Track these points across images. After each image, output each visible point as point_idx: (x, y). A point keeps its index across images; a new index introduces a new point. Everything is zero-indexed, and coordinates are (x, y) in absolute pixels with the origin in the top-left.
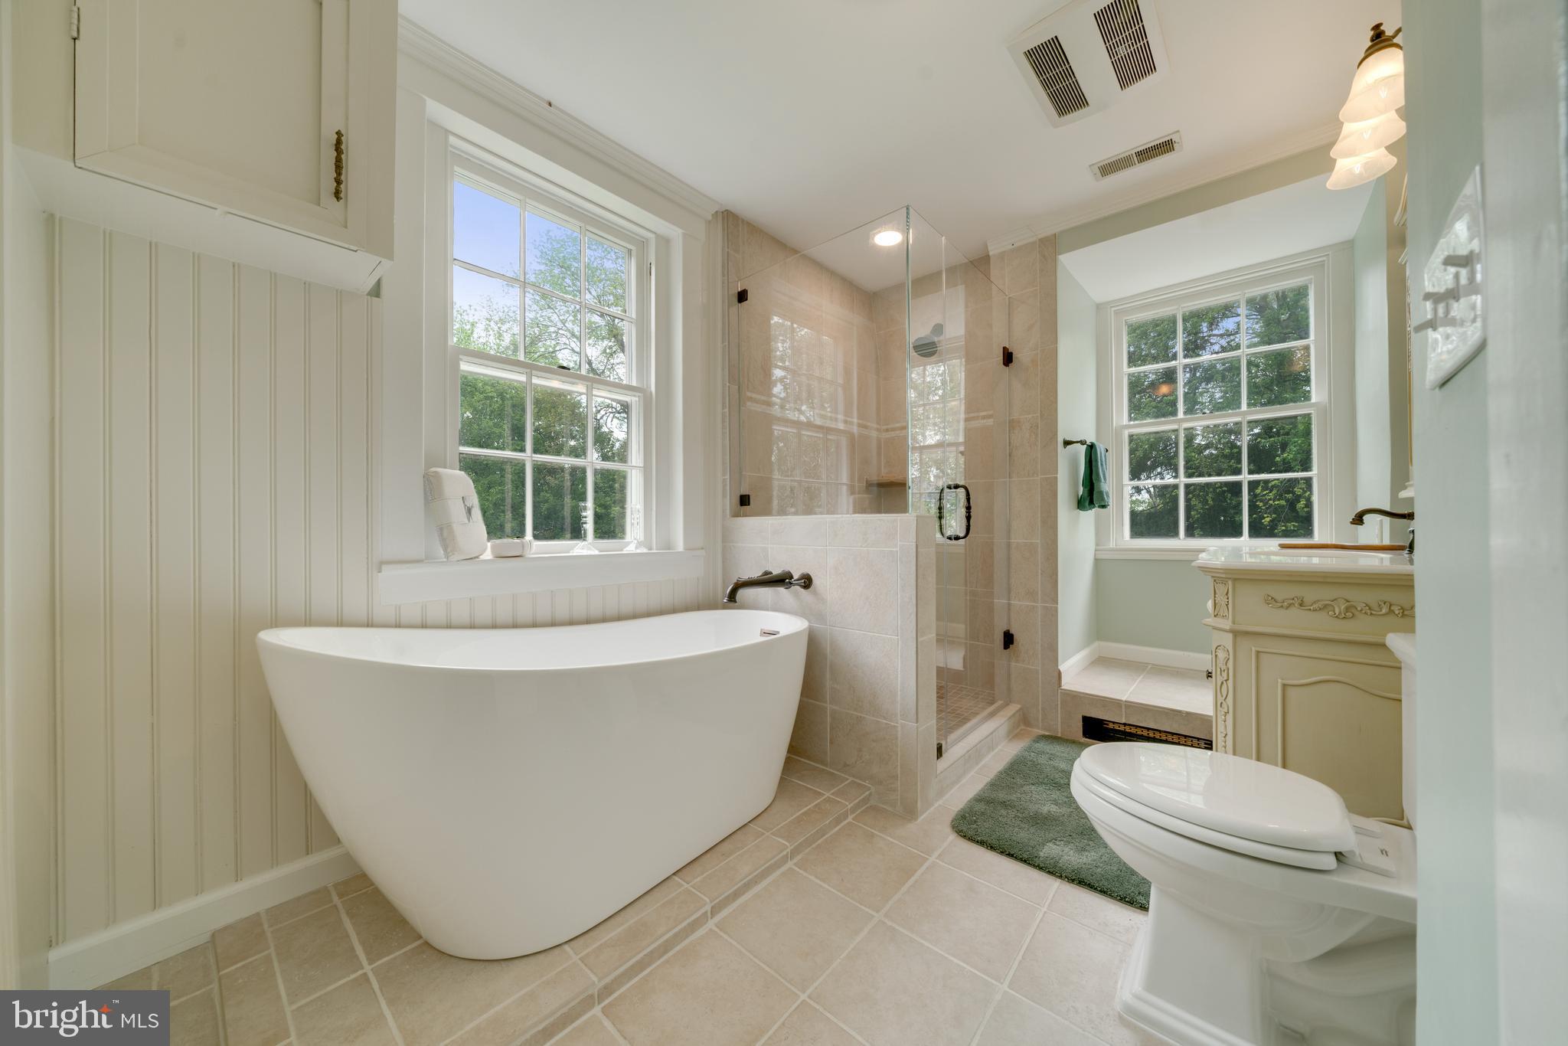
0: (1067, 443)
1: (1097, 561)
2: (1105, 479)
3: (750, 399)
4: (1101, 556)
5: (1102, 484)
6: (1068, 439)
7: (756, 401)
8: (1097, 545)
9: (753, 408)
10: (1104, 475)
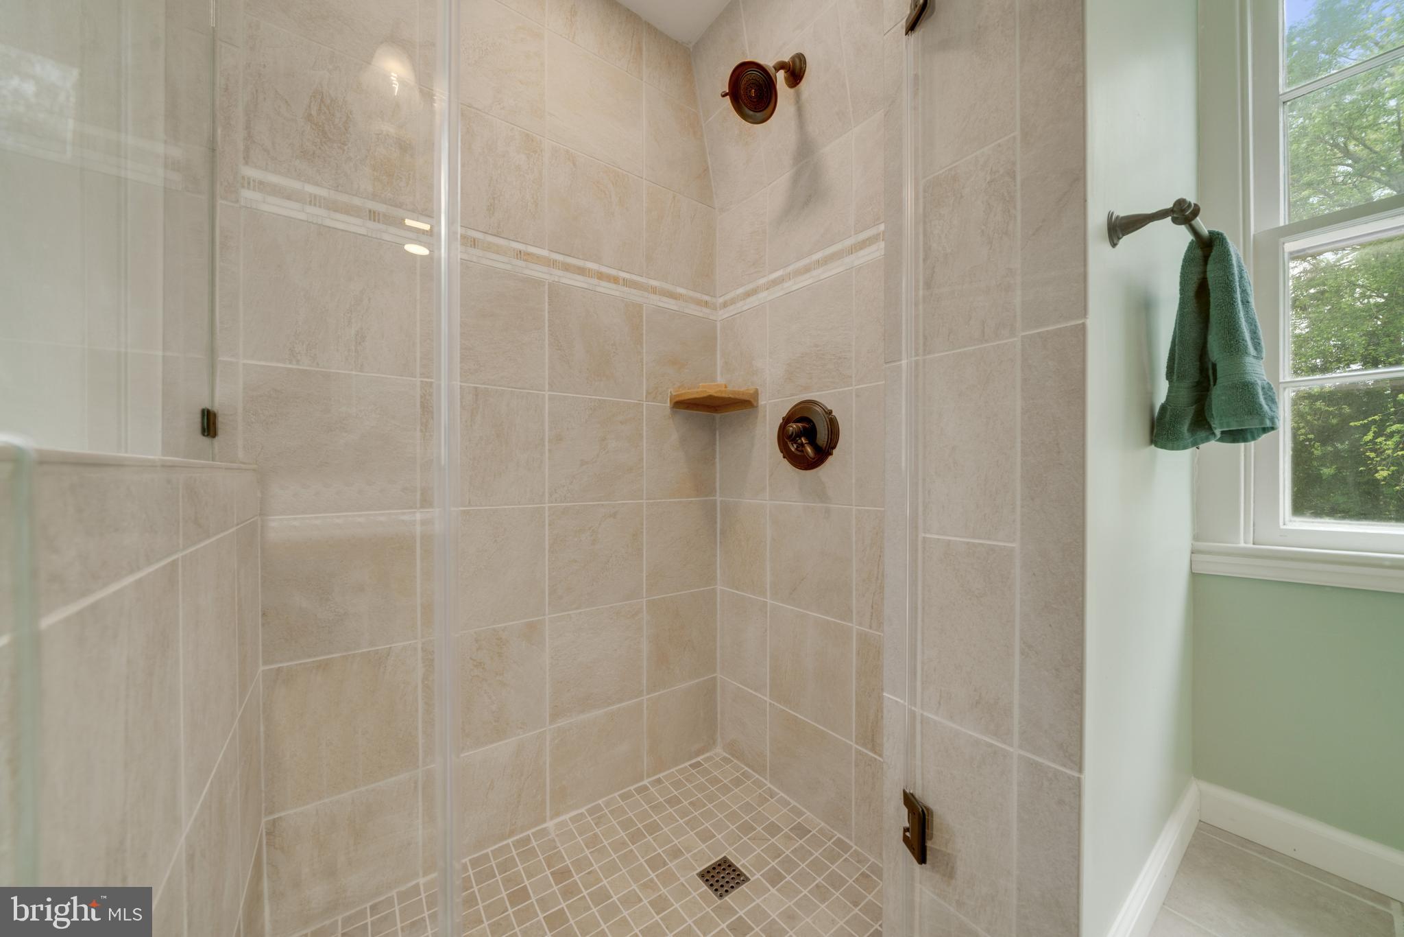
0: (1120, 228)
1: (1196, 577)
2: (1257, 346)
3: (248, 183)
4: (1211, 566)
5: (1249, 360)
6: (1122, 211)
7: (261, 186)
8: (1196, 538)
9: (265, 207)
10: (1254, 333)
